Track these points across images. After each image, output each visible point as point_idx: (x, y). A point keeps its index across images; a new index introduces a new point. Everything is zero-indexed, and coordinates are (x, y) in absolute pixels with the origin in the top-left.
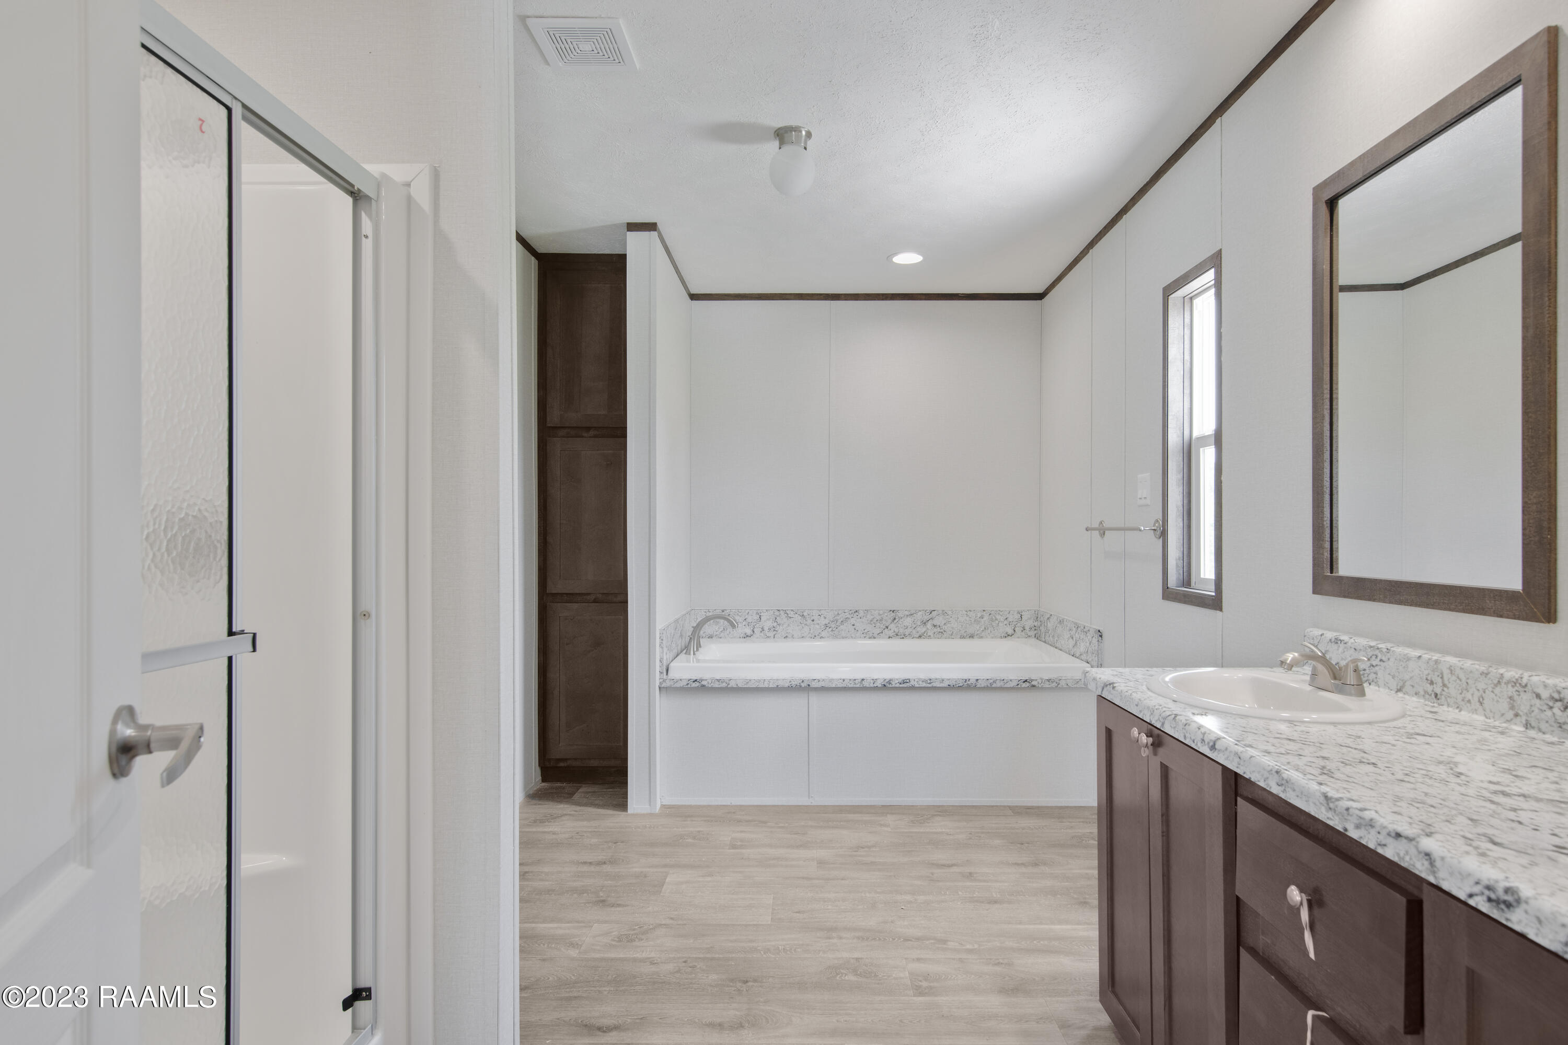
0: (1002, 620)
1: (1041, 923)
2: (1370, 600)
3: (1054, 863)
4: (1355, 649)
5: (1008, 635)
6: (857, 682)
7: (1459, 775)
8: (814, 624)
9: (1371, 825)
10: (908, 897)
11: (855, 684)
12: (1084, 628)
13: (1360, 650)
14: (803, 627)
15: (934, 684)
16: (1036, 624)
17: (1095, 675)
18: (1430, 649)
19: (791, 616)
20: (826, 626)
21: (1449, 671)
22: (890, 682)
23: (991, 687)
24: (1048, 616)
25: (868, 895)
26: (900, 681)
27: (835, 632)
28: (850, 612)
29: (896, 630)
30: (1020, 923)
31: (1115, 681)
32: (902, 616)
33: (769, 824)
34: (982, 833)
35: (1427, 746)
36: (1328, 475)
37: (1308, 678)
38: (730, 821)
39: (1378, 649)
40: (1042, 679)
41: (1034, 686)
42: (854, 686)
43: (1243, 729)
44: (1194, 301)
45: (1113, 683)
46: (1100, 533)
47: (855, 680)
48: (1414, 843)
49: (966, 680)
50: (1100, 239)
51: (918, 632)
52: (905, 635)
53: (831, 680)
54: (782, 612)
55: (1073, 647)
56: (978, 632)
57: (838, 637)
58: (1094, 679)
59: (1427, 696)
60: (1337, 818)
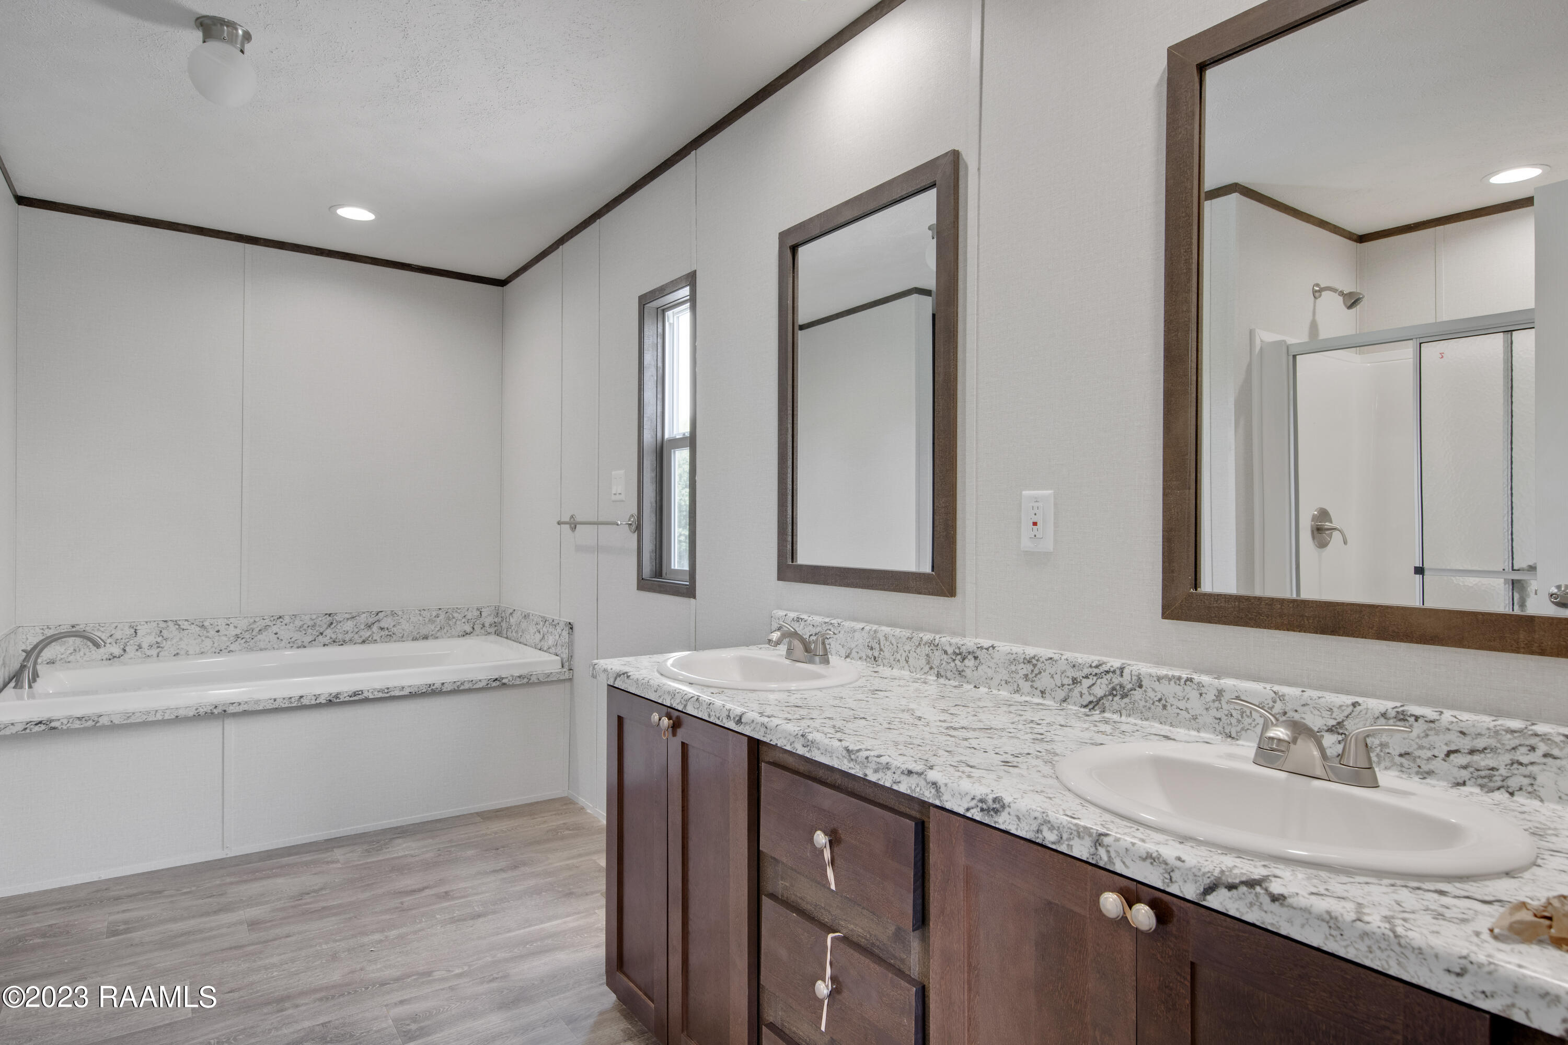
0: (459, 618)
1: (530, 926)
2: (824, 584)
3: (532, 861)
4: (813, 626)
5: (467, 634)
6: (293, 700)
7: (920, 718)
8: (219, 636)
9: (887, 768)
10: (377, 937)
11: (291, 703)
12: (553, 621)
13: (817, 626)
14: (203, 641)
15: (393, 694)
16: (496, 620)
17: (605, 667)
18: (868, 622)
19: (185, 628)
20: (237, 636)
21: (884, 638)
22: (337, 696)
23: (458, 690)
24: (511, 611)
25: (324, 946)
26: (350, 693)
27: (251, 644)
28: (272, 619)
29: (334, 636)
30: (509, 931)
31: (628, 671)
32: (341, 619)
33: (166, 893)
34: (452, 846)
35: (887, 699)
36: (791, 479)
37: (785, 653)
38: (101, 902)
39: (831, 624)
40: (512, 676)
41: (504, 684)
42: (290, 705)
43: (758, 702)
44: (666, 313)
45: (626, 673)
46: (571, 527)
47: (291, 698)
48: (923, 776)
49: (430, 685)
50: (572, 237)
51: (361, 637)
52: (344, 641)
53: (257, 702)
54: (170, 624)
55: (541, 641)
56: (433, 633)
57: (255, 649)
58: (605, 670)
59: (868, 660)
60: (858, 767)
